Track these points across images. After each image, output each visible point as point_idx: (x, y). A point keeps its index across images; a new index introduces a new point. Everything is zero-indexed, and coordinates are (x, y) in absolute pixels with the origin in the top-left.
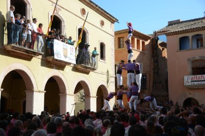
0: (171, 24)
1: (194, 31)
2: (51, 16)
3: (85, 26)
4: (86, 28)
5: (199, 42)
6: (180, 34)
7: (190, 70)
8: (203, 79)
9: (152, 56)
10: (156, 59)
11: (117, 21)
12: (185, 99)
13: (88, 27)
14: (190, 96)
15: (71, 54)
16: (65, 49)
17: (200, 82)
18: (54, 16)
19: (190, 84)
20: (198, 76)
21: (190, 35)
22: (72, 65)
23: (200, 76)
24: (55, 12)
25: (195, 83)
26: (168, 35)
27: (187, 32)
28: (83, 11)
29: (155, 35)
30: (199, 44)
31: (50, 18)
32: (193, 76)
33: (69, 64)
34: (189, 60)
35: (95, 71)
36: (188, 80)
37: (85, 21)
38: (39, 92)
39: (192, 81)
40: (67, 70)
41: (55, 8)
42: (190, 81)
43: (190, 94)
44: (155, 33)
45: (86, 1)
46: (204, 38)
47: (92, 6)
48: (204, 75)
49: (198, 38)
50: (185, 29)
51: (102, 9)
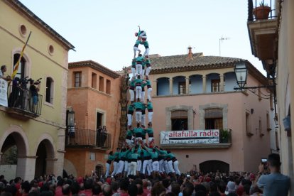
1: (175, 72)
3: (25, 52)
4: (27, 55)
5: (181, 86)
6: (158, 73)
7: (169, 123)
8: (184, 137)
9: (120, 102)
10: (124, 105)
11: (72, 47)
13: (28, 53)
17: (180, 141)
19: (167, 142)
20: (178, 132)
21: (171, 76)
23: (181, 132)
25: (174, 141)
27: (167, 72)
28: (23, 28)
29: (126, 72)
30: (181, 89)
32: (172, 132)
34: (167, 109)
35: (36, 119)
36: (166, 136)
37: (26, 44)
39: (170, 139)
42: (167, 138)
44: (126, 70)
45: (27, 15)
46: (187, 81)
47: (37, 23)
48: (186, 132)
49: (180, 81)
50: (164, 68)
51: (51, 29)
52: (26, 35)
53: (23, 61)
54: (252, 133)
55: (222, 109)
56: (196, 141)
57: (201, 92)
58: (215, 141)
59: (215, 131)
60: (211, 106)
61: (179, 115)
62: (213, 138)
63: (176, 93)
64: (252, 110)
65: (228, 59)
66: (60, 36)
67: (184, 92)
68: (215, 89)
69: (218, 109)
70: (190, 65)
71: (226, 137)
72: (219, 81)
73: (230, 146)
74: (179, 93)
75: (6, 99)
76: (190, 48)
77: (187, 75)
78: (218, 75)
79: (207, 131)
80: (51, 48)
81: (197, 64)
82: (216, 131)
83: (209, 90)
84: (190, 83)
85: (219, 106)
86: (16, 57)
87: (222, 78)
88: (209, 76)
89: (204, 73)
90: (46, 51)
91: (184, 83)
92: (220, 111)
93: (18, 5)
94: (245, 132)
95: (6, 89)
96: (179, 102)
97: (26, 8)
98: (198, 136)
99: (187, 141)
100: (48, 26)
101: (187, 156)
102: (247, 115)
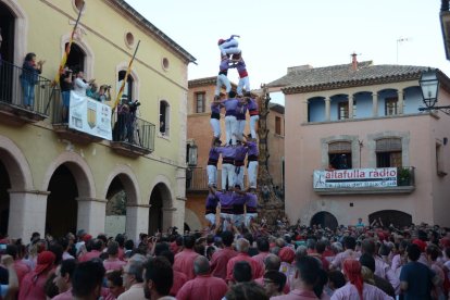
0: (293, 72)
1: (333, 89)
2: (67, 44)
3: (132, 68)
4: (135, 71)
5: (342, 109)
6: (309, 91)
7: (325, 160)
8: (347, 178)
10: (263, 136)
11: (193, 60)
12: (313, 213)
13: (136, 70)
14: (323, 209)
15: (103, 120)
16: (91, 112)
17: (341, 184)
18: (73, 44)
19: (324, 186)
20: (338, 172)
21: (327, 95)
22: (104, 142)
23: (342, 171)
24: (75, 36)
25: (334, 184)
26: (287, 92)
27: (322, 90)
28: (129, 37)
29: (265, 91)
30: (342, 113)
31: (63, 47)
32: (330, 172)
33: (99, 140)
34: (323, 141)
35: (149, 156)
36: (322, 177)
37: (134, 58)
38: (38, 193)
39: (327, 181)
40: (94, 153)
41: (75, 28)
42: (323, 180)
43: (323, 205)
44: (265, 88)
45: (135, 19)
46: (351, 101)
47: (148, 29)
48: (349, 171)
49: (340, 102)
50: (317, 83)
51: (165, 36)
52: (134, 46)
53: (130, 80)
54: (445, 171)
55: (400, 139)
56: (363, 184)
57: (371, 116)
58: (392, 184)
59: (390, 169)
60: (385, 135)
61: (339, 148)
62: (388, 179)
63: (335, 118)
64: (445, 140)
65: (409, 68)
66: (176, 45)
67: (346, 116)
68: (391, 111)
69: (395, 138)
70: (354, 78)
71: (406, 178)
72: (396, 99)
73: (413, 190)
74: (339, 118)
75: (110, 130)
76: (354, 55)
77: (350, 92)
78: (395, 91)
79: (379, 170)
80: (165, 62)
81: (365, 77)
82: (393, 170)
83: (382, 113)
84: (355, 103)
85: (397, 135)
86: (122, 75)
87: (400, 96)
88: (381, 93)
89: (374, 90)
90: (158, 66)
91: (346, 104)
92: (398, 142)
93: (124, 6)
94: (435, 171)
95: (109, 117)
96: (340, 131)
97: (133, 10)
98: (367, 176)
99: (351, 184)
100: (161, 33)
101: (352, 205)
102: (438, 147)
